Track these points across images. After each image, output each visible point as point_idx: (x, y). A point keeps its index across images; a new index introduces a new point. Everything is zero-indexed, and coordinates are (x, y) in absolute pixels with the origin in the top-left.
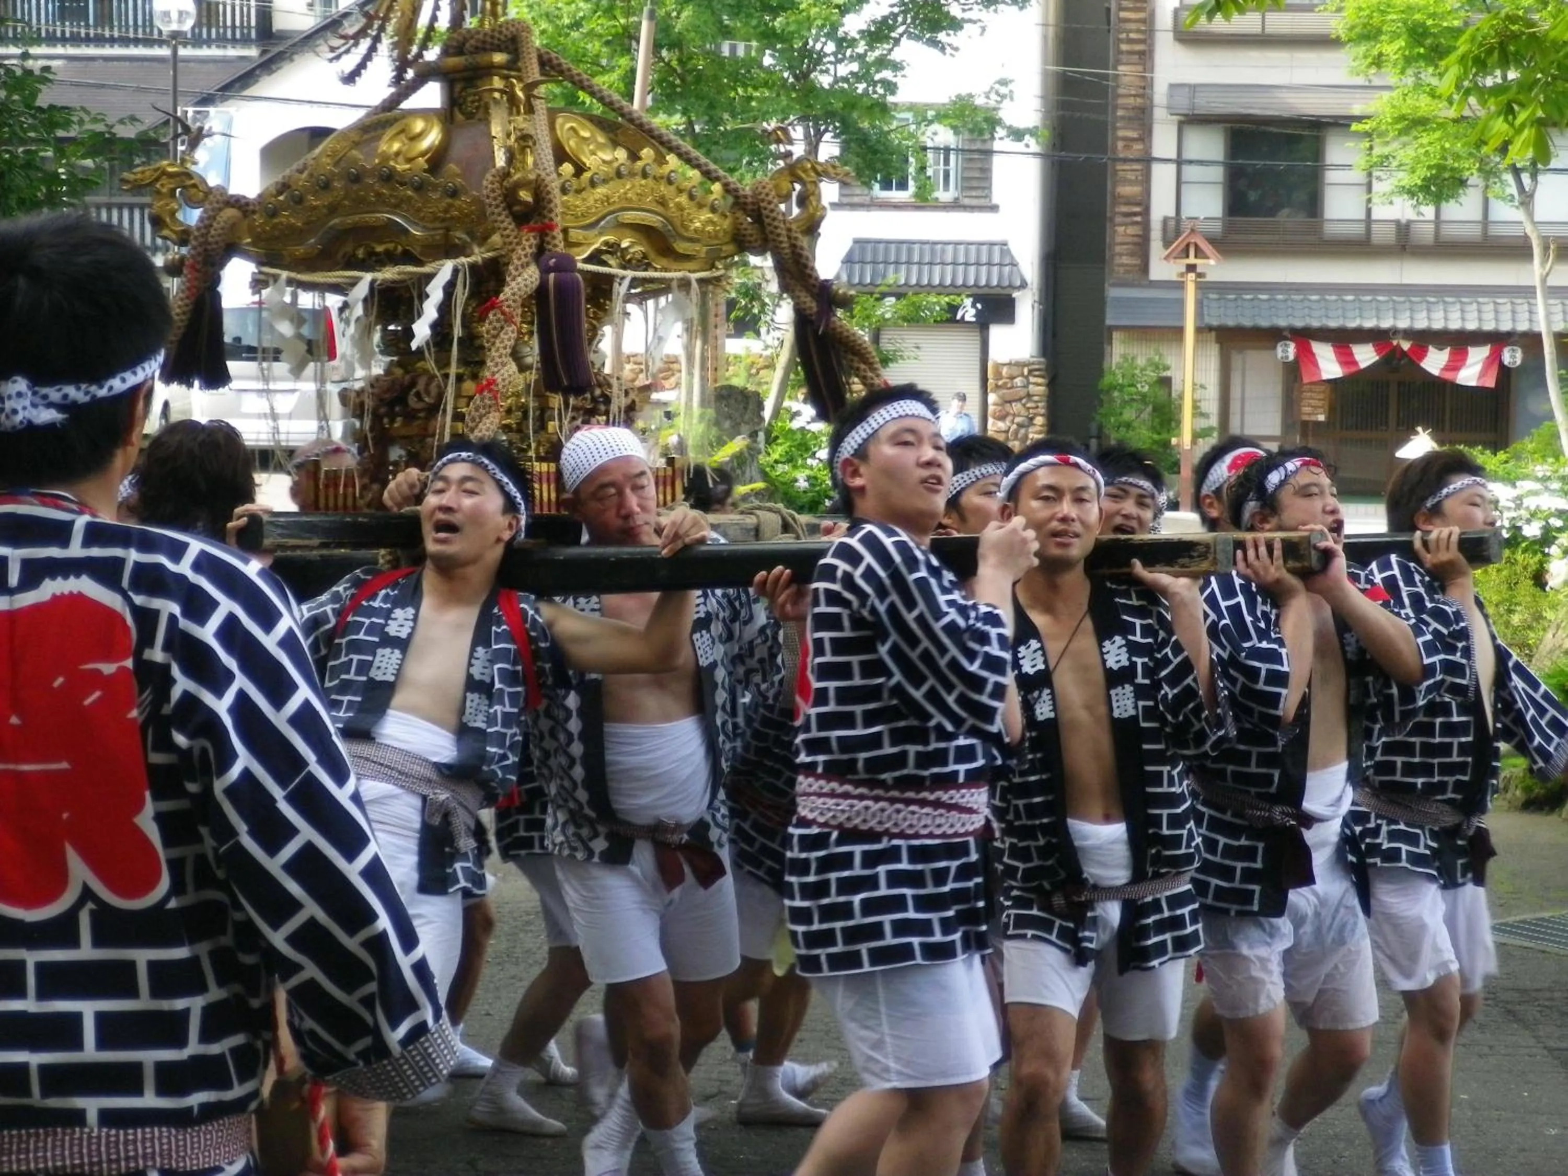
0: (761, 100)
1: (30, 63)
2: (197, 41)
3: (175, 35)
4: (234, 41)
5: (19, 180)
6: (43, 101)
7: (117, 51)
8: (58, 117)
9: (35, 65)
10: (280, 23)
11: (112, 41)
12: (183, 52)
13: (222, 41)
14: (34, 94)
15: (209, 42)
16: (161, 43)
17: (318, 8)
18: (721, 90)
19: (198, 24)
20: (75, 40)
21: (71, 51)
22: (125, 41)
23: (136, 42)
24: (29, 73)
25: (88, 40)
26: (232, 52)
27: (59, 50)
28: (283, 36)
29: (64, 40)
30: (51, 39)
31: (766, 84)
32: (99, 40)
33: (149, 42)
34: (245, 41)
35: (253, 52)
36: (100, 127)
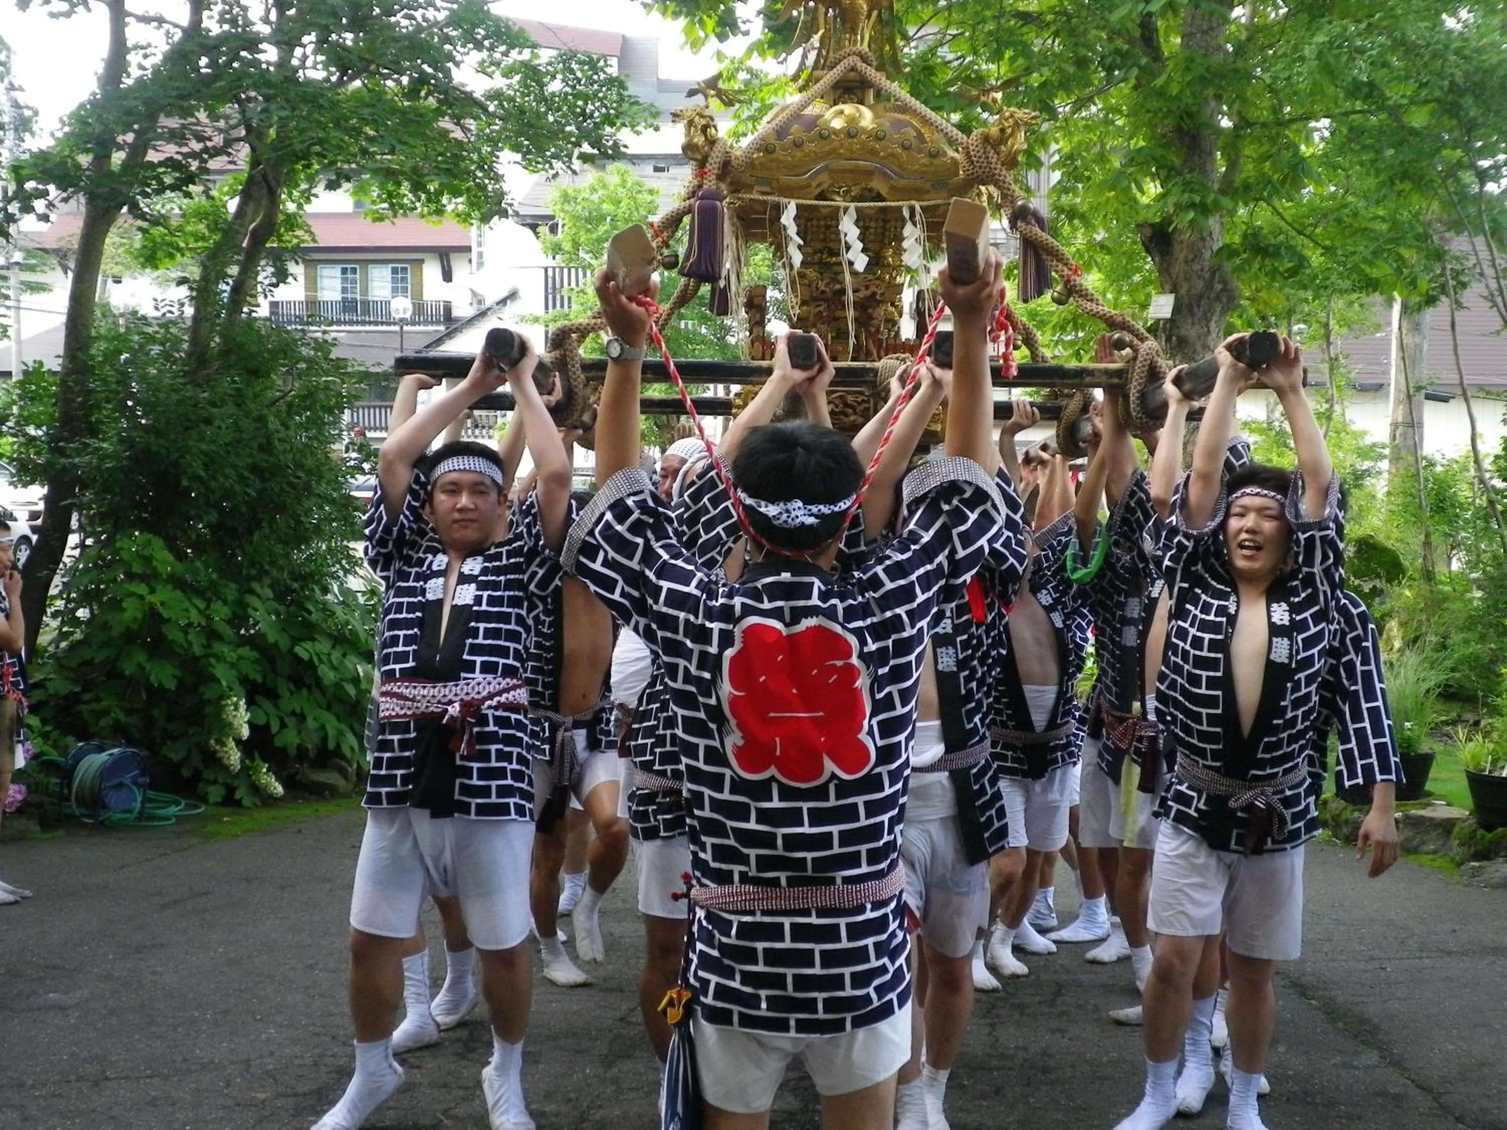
0: (701, 350)
1: (326, 337)
2: (413, 323)
3: (402, 320)
4: (432, 323)
5: (322, 396)
6: (333, 356)
7: (372, 328)
8: (342, 364)
9: (328, 337)
10: (455, 313)
11: (370, 323)
12: (406, 328)
13: (426, 323)
14: (329, 352)
15: (419, 323)
16: (395, 324)
17: (475, 306)
18: (680, 346)
19: (414, 314)
20: (351, 323)
21: (348, 328)
22: (376, 323)
23: (382, 323)
24: (326, 341)
25: (357, 323)
26: (431, 328)
27: (343, 328)
28: (457, 320)
29: (345, 323)
30: (339, 322)
31: (702, 342)
32: (363, 323)
33: (389, 324)
34: (438, 322)
35: (442, 328)
36: (362, 369)
